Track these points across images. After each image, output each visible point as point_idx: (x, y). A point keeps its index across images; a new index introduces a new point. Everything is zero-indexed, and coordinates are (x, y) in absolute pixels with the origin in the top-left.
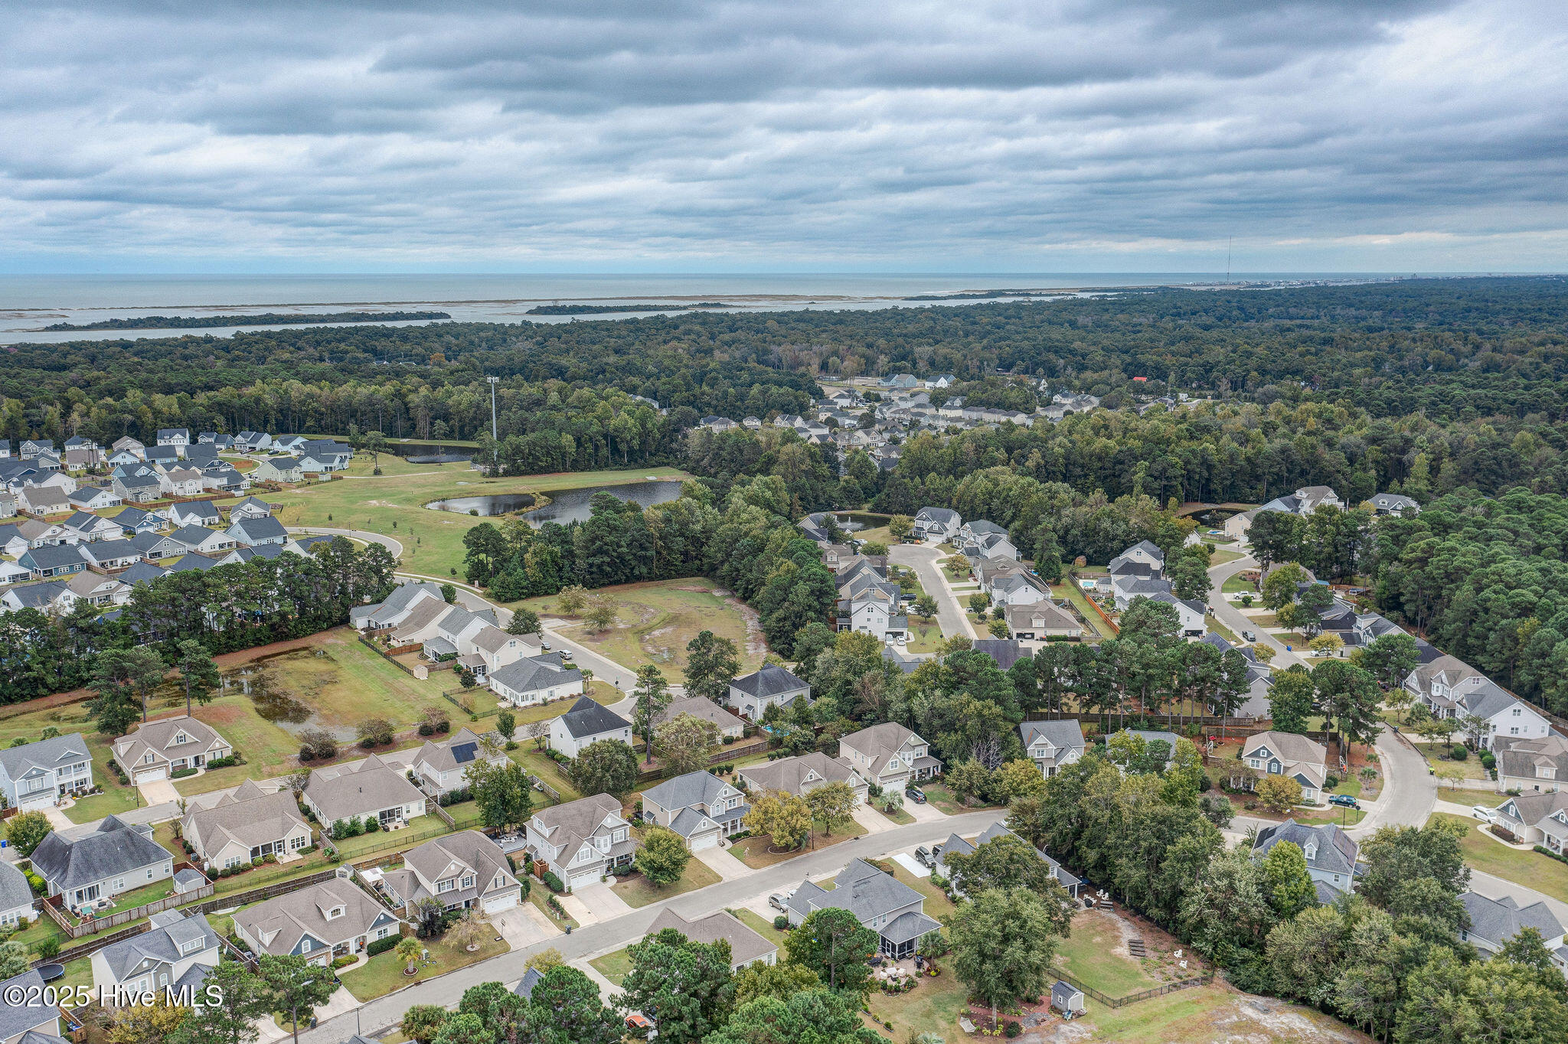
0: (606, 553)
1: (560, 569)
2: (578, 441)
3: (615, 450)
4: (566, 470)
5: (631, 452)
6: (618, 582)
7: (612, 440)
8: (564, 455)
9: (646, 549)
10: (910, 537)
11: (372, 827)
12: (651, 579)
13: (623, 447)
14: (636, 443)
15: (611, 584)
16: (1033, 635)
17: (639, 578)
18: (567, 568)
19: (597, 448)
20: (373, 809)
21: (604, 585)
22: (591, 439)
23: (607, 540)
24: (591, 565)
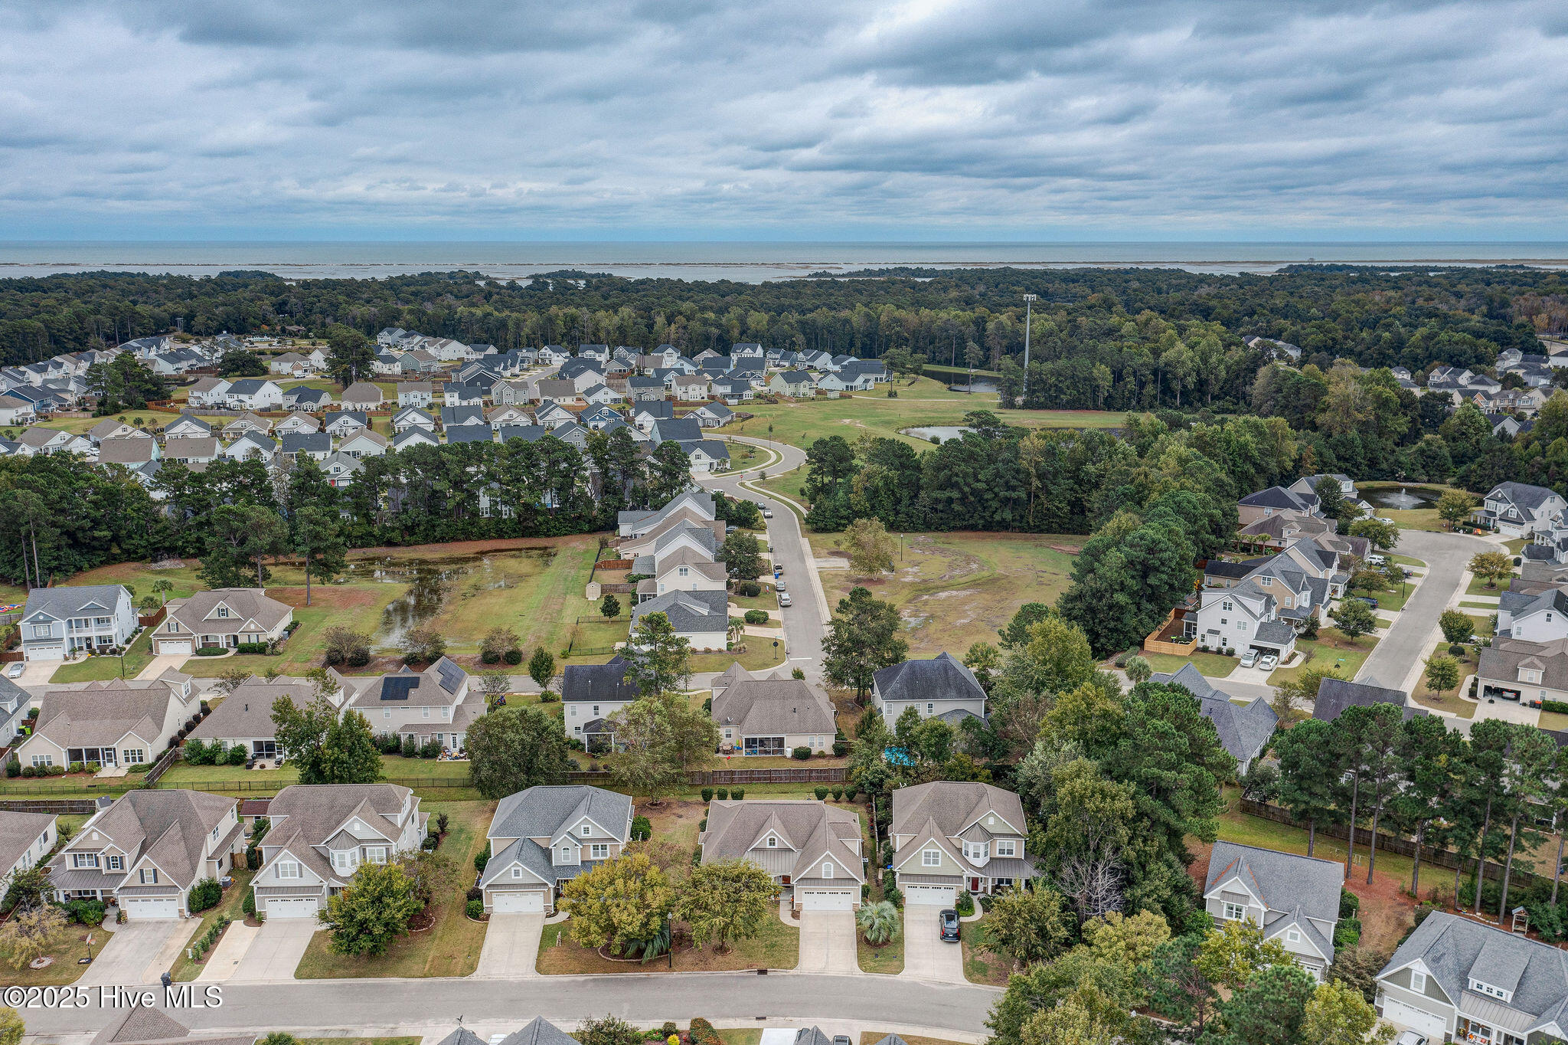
0: (955, 486)
1: (898, 501)
2: (1118, 376)
3: (1167, 390)
4: (1096, 408)
5: (1185, 393)
6: (973, 528)
7: (1163, 377)
8: (1096, 389)
9: (1014, 489)
10: (1475, 525)
11: (237, 758)
12: (1022, 530)
13: (1177, 386)
14: (1191, 381)
15: (965, 528)
16: (1518, 694)
17: (1003, 527)
18: (905, 501)
19: (1142, 385)
20: (245, 735)
21: (954, 529)
22: (1134, 373)
23: (956, 469)
24: (937, 501)
